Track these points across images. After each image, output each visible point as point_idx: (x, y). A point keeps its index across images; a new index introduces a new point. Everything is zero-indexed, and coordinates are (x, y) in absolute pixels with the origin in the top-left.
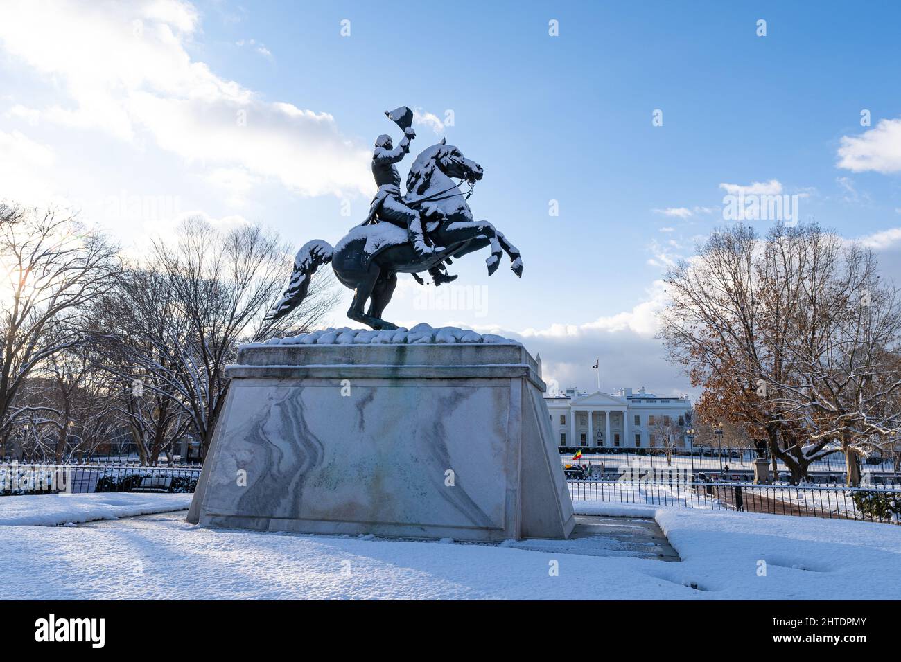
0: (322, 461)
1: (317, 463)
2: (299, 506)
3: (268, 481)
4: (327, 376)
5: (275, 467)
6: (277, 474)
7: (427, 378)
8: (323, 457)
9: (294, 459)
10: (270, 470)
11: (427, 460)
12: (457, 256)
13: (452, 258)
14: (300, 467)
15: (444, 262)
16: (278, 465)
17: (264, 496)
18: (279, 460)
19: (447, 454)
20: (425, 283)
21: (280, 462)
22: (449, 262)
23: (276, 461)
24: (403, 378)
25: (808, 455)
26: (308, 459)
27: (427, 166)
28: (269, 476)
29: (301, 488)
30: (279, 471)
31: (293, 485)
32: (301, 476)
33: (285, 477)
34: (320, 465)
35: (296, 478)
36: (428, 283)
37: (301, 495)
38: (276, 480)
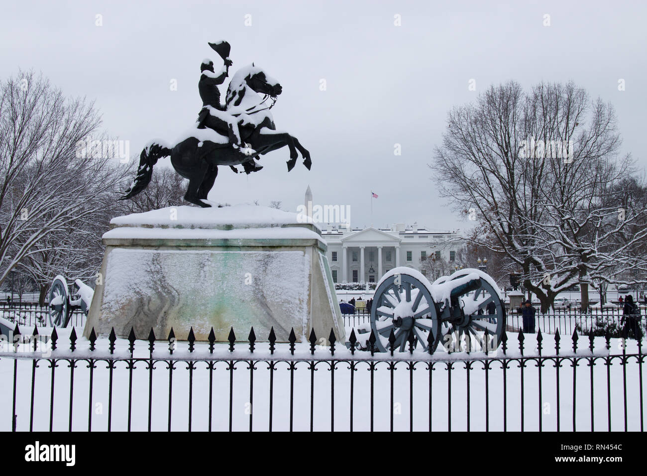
0: (178, 303)
1: (175, 304)
2: (166, 332)
3: (142, 315)
4: (178, 244)
5: (146, 307)
6: (149, 312)
7: (248, 246)
8: (179, 300)
9: (159, 301)
10: (143, 309)
11: (250, 301)
12: (263, 154)
13: (260, 155)
14: (164, 306)
15: (254, 159)
16: (148, 306)
17: (141, 326)
18: (149, 302)
19: (265, 297)
20: (239, 172)
21: (149, 304)
22: (258, 158)
23: (147, 303)
24: (232, 246)
25: (555, 287)
26: (169, 302)
27: (241, 85)
28: (142, 313)
29: (166, 320)
30: (149, 310)
31: (160, 318)
32: (165, 312)
33: (153, 314)
34: (177, 305)
35: (162, 314)
36: (241, 172)
37: (166, 325)
38: (148, 316)
